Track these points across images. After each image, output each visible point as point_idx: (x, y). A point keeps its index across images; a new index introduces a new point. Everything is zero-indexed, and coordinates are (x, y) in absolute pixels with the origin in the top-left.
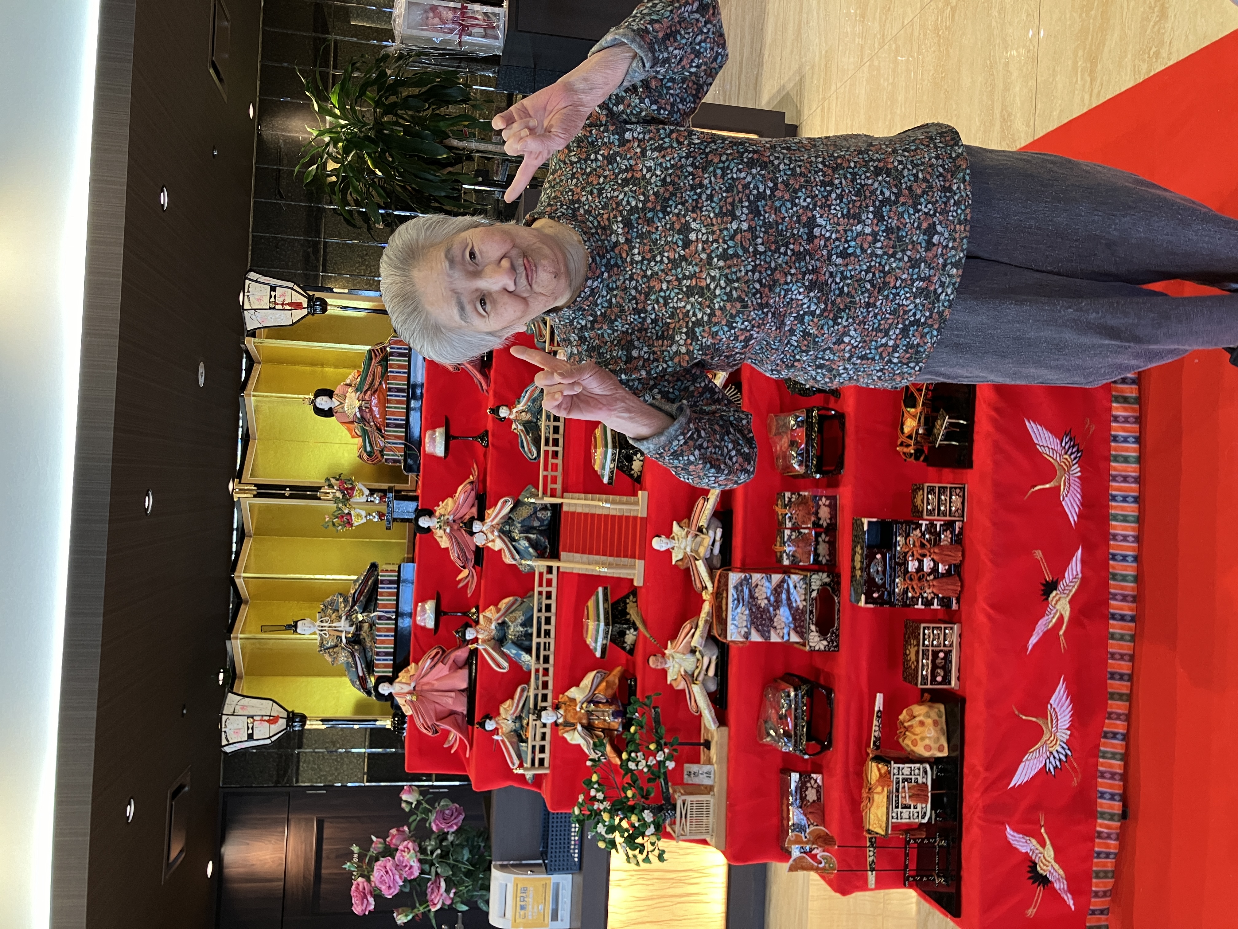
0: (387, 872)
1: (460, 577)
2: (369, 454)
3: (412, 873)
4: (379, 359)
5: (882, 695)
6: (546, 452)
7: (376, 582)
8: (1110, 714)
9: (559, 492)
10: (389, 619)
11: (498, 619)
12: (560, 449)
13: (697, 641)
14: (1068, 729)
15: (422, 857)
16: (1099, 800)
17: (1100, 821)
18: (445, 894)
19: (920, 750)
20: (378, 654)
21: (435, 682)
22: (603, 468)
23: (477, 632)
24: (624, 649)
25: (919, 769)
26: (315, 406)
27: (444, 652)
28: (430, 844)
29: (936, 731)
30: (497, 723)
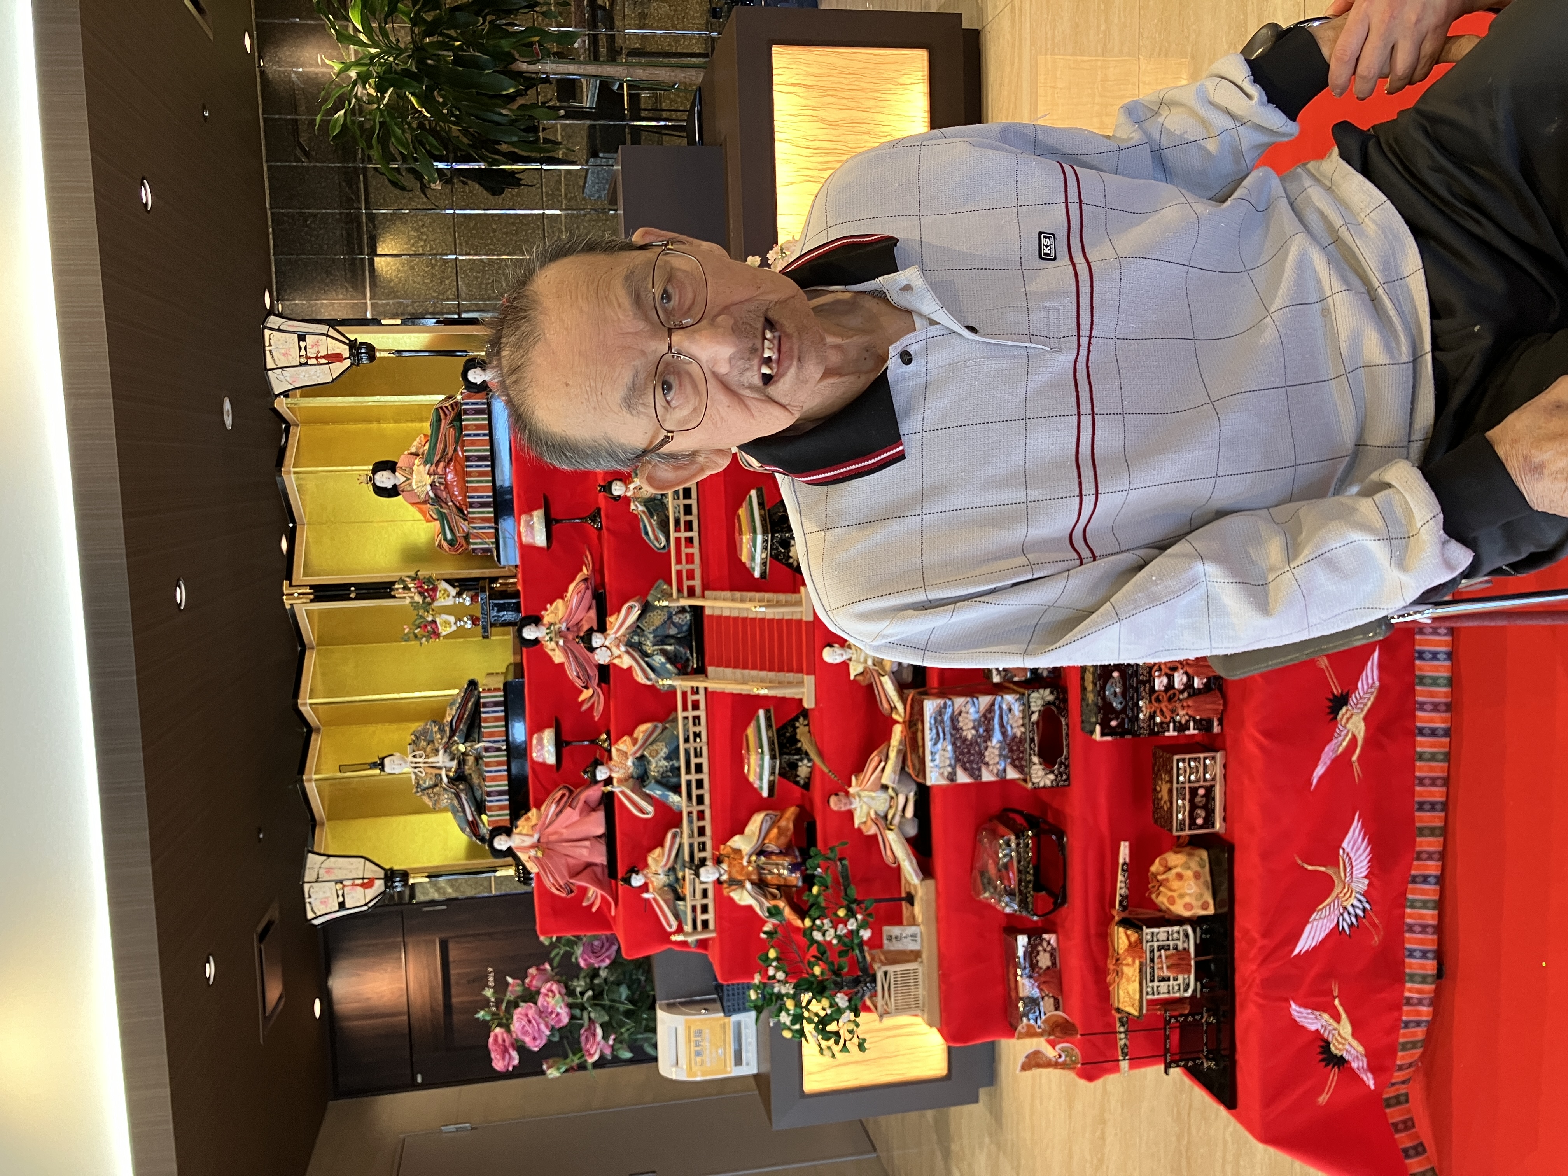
0: (530, 1021)
1: (581, 699)
2: (451, 543)
3: (560, 1021)
4: (449, 418)
5: (1127, 844)
6: (678, 540)
7: (477, 704)
8: (1419, 853)
9: (698, 590)
10: (499, 750)
11: (635, 753)
12: (694, 534)
13: (889, 777)
14: (1366, 877)
15: (570, 1000)
16: (1407, 960)
17: (1408, 985)
18: (602, 1042)
19: (1179, 909)
20: (489, 794)
21: (564, 831)
22: (753, 558)
23: (611, 770)
24: (797, 783)
25: (1178, 932)
26: (374, 485)
27: (571, 792)
28: (579, 985)
29: (1198, 886)
30: (646, 877)
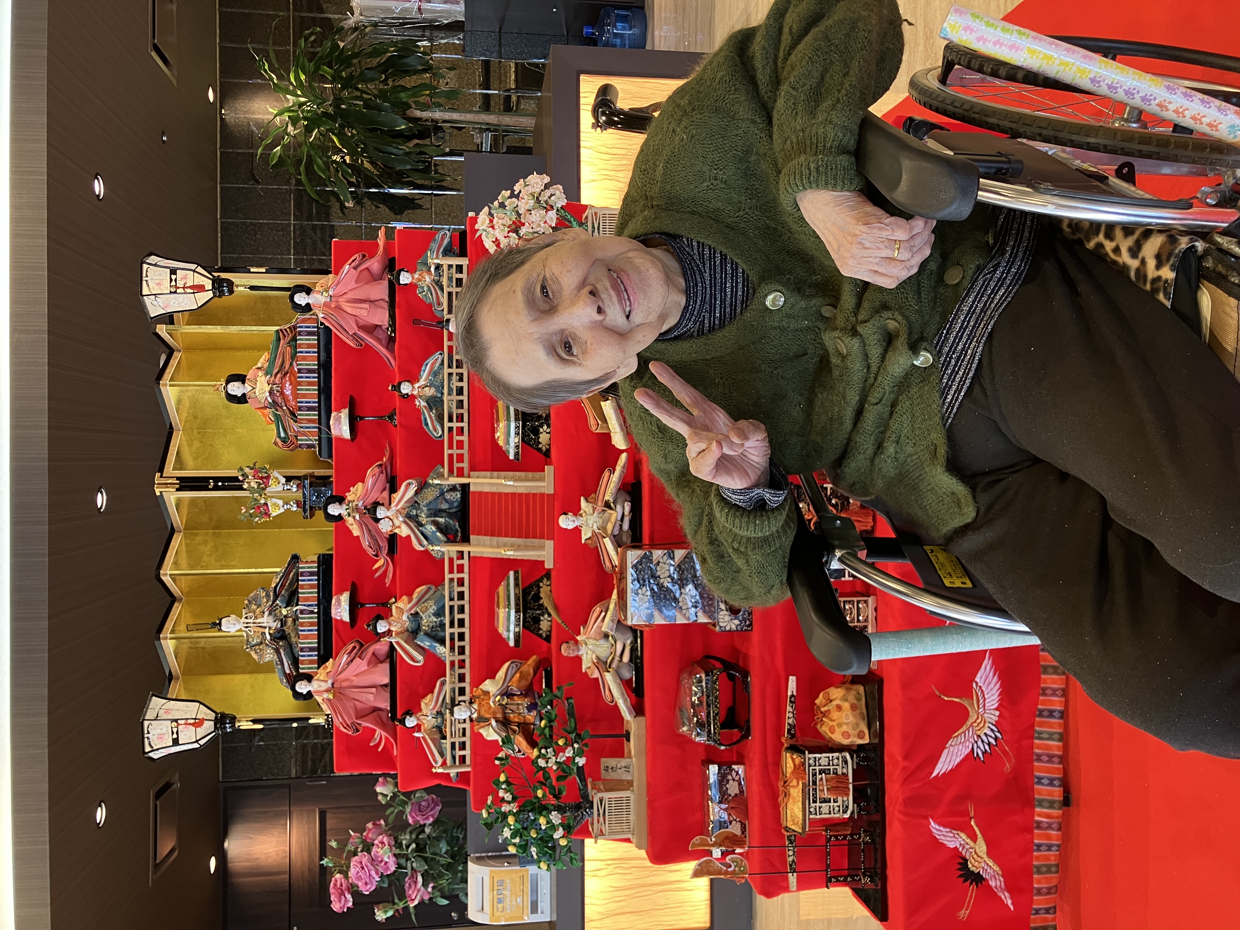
0: (363, 868)
1: (376, 566)
2: (284, 441)
3: (388, 869)
4: (288, 339)
5: (794, 678)
7: (297, 575)
8: (1044, 689)
9: (466, 471)
10: (312, 612)
11: (410, 610)
12: (465, 425)
13: (607, 625)
14: (996, 709)
15: (397, 851)
16: (1036, 787)
17: (1038, 810)
18: (422, 889)
19: (838, 737)
21: (354, 678)
22: (508, 443)
23: (390, 624)
24: (540, 636)
25: (838, 759)
26: (227, 393)
27: (362, 645)
28: (405, 839)
29: (854, 716)
30: (418, 719)
